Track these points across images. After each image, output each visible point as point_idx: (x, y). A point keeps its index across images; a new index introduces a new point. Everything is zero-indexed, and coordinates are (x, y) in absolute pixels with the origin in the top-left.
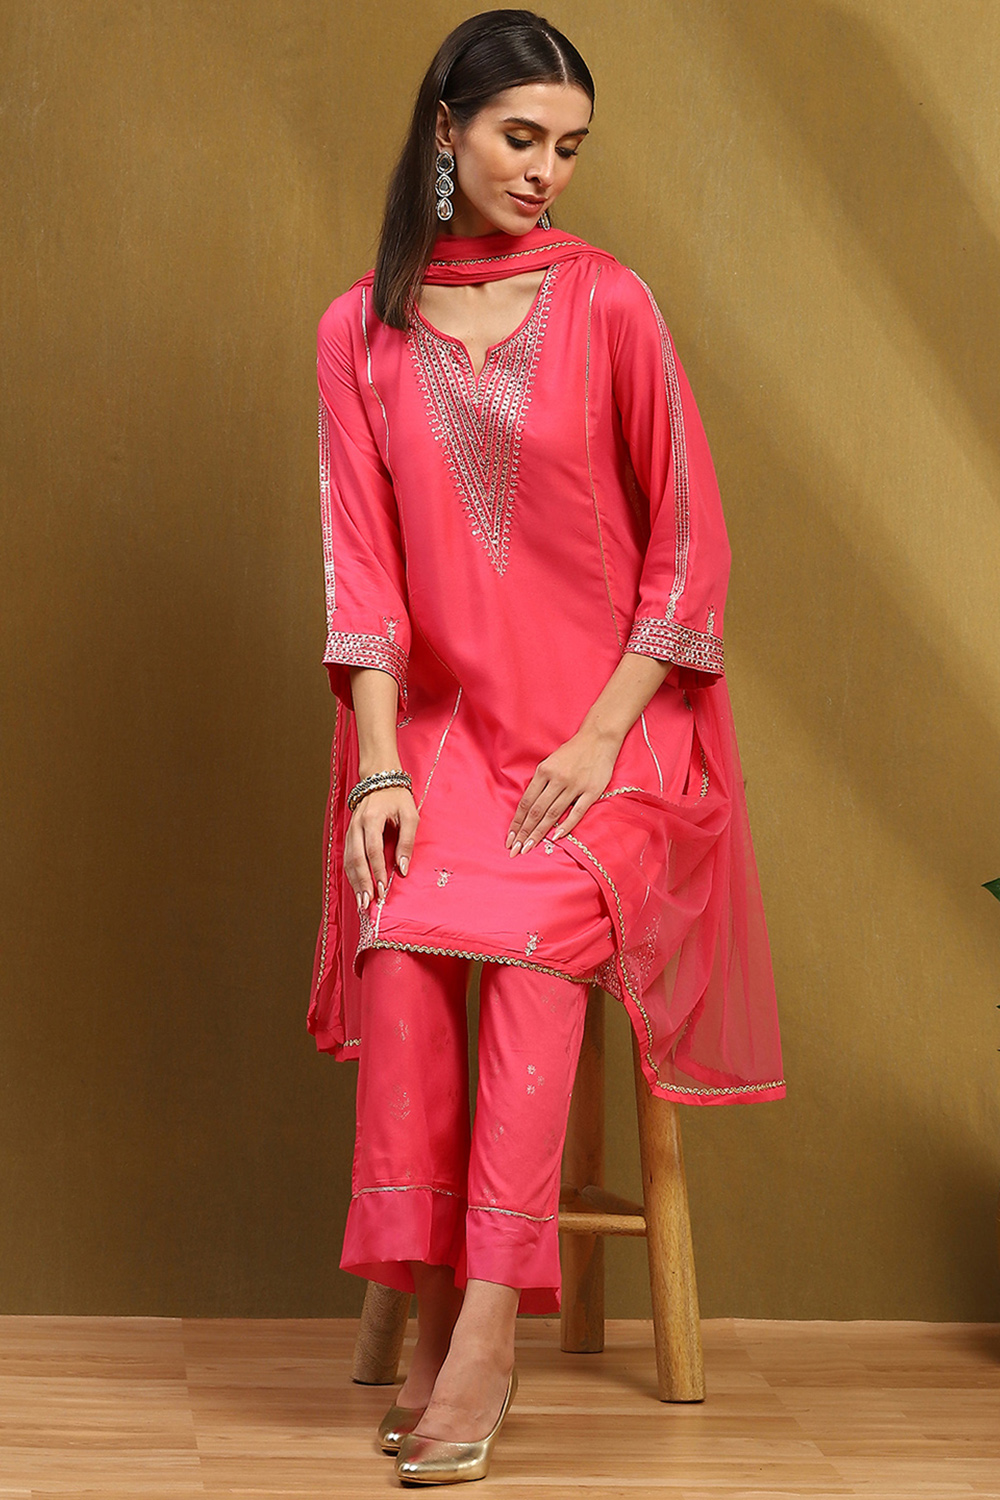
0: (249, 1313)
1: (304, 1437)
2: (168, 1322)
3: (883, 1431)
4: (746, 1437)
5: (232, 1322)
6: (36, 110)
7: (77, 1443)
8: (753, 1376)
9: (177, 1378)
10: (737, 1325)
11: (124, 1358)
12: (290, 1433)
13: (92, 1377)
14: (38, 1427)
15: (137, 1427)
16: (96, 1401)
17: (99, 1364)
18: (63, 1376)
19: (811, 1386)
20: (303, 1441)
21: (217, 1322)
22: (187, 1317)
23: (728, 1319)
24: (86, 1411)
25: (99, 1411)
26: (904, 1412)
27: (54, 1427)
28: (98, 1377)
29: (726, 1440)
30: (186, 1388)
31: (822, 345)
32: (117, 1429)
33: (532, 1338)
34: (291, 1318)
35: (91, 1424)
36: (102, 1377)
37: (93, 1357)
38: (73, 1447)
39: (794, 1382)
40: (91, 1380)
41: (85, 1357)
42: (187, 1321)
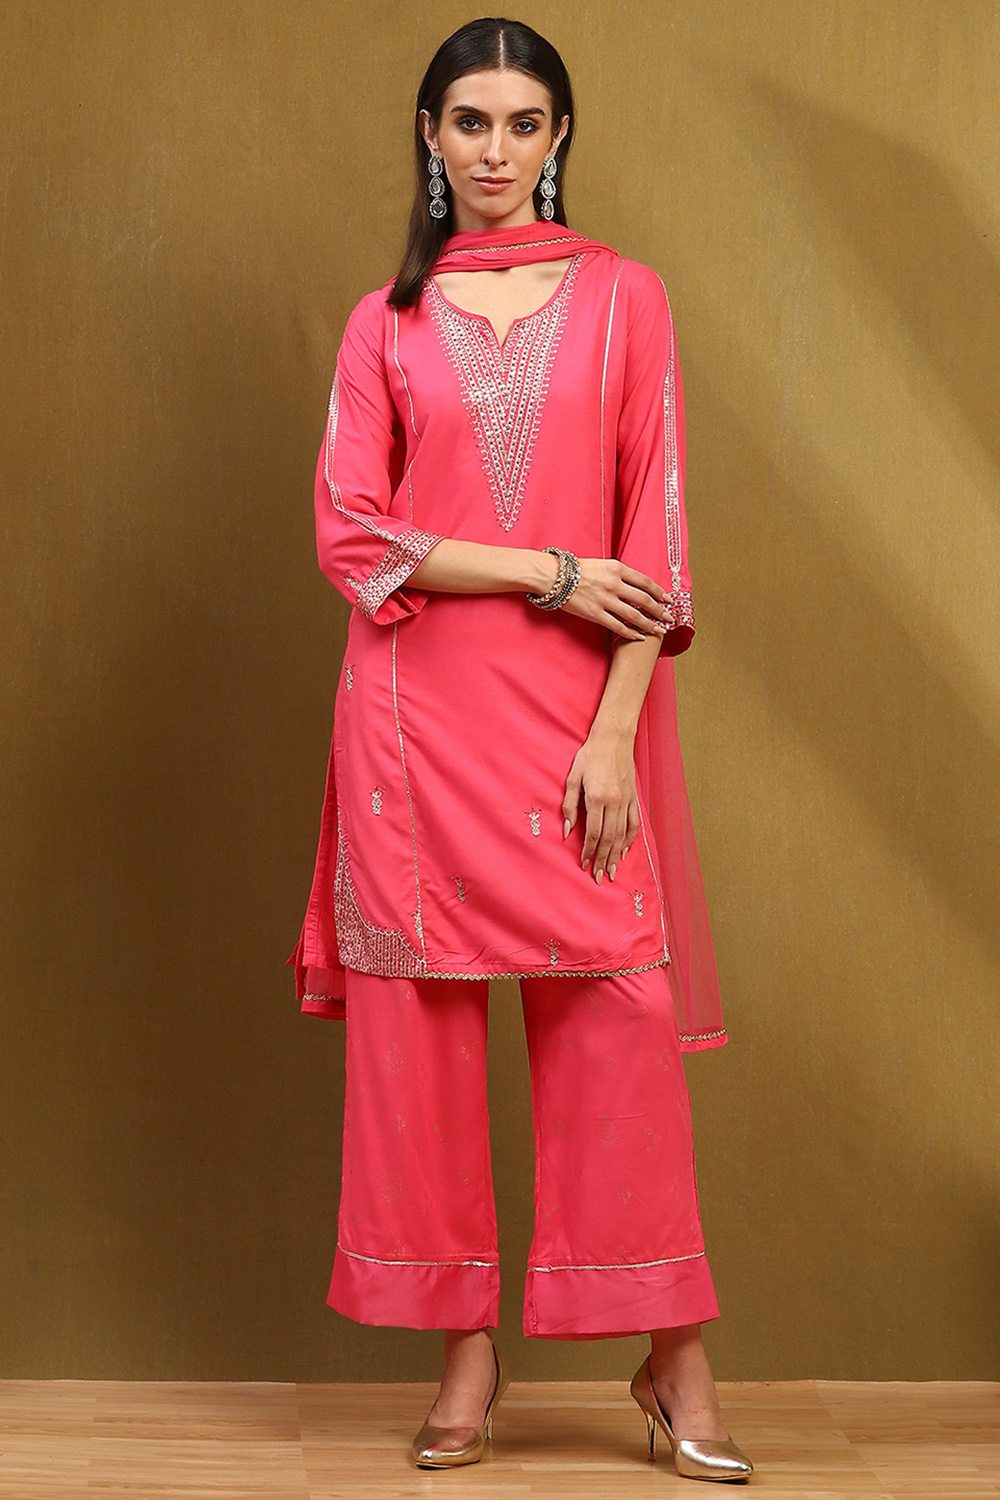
0: (359, 1378)
2: (282, 1387)
3: (957, 1484)
5: (343, 1387)
6: (153, 246)
8: (835, 1434)
9: (292, 1440)
10: (819, 1386)
11: (242, 1422)
13: (211, 1439)
14: (161, 1487)
15: (255, 1487)
16: (216, 1463)
17: (219, 1428)
21: (330, 1386)
22: (301, 1382)
23: (810, 1381)
24: (206, 1472)
25: (219, 1472)
26: (978, 1467)
27: (176, 1487)
28: (217, 1439)
30: (300, 1450)
31: (893, 463)
32: (235, 1488)
34: (398, 1382)
35: (211, 1484)
36: (221, 1440)
37: (214, 1421)
39: (873, 1440)
41: (205, 1421)
42: (301, 1386)
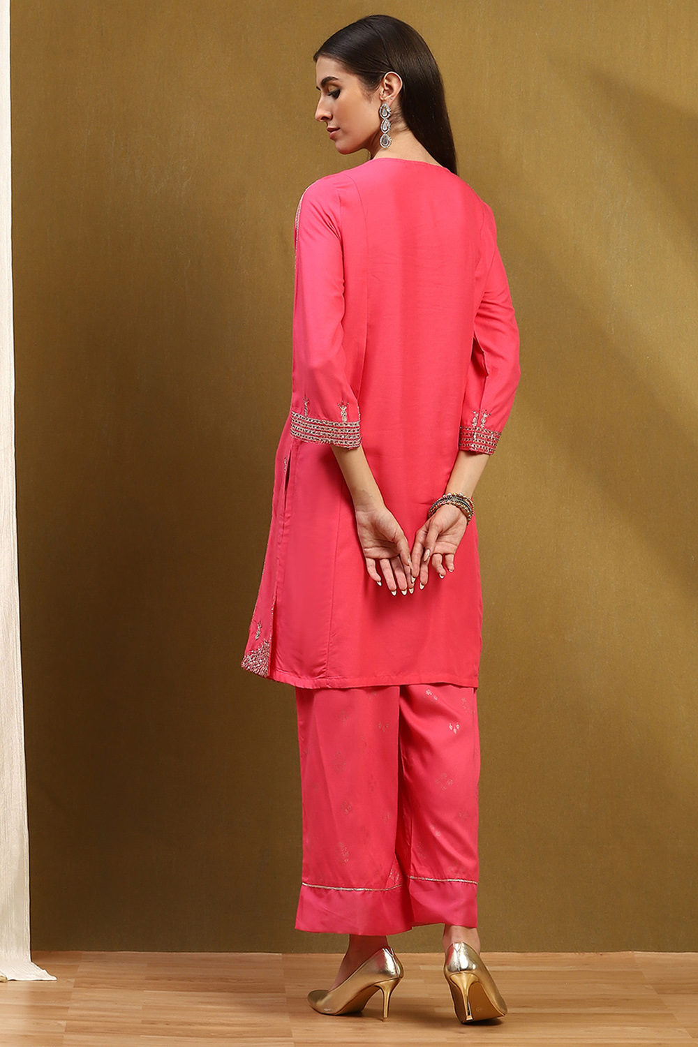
1: (361, 1029)
2: (273, 956)
4: (642, 1026)
5: (314, 956)
6: (185, 185)
7: (215, 1034)
8: (647, 988)
9: (279, 992)
10: (636, 955)
11: (246, 980)
12: (351, 1027)
13: (224, 992)
14: (190, 1024)
17: (229, 984)
18: (206, 991)
19: (683, 994)
20: (360, 1031)
21: (304, 956)
22: (285, 951)
23: (630, 952)
24: (221, 1014)
27: (201, 1024)
28: (229, 992)
29: (628, 1028)
32: (241, 1025)
33: (505, 965)
35: (224, 1022)
36: (232, 992)
37: (226, 979)
38: (212, 1037)
40: (224, 994)
41: (221, 979)
42: (285, 955)
